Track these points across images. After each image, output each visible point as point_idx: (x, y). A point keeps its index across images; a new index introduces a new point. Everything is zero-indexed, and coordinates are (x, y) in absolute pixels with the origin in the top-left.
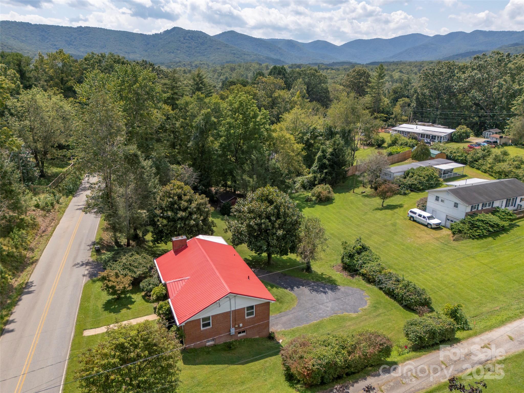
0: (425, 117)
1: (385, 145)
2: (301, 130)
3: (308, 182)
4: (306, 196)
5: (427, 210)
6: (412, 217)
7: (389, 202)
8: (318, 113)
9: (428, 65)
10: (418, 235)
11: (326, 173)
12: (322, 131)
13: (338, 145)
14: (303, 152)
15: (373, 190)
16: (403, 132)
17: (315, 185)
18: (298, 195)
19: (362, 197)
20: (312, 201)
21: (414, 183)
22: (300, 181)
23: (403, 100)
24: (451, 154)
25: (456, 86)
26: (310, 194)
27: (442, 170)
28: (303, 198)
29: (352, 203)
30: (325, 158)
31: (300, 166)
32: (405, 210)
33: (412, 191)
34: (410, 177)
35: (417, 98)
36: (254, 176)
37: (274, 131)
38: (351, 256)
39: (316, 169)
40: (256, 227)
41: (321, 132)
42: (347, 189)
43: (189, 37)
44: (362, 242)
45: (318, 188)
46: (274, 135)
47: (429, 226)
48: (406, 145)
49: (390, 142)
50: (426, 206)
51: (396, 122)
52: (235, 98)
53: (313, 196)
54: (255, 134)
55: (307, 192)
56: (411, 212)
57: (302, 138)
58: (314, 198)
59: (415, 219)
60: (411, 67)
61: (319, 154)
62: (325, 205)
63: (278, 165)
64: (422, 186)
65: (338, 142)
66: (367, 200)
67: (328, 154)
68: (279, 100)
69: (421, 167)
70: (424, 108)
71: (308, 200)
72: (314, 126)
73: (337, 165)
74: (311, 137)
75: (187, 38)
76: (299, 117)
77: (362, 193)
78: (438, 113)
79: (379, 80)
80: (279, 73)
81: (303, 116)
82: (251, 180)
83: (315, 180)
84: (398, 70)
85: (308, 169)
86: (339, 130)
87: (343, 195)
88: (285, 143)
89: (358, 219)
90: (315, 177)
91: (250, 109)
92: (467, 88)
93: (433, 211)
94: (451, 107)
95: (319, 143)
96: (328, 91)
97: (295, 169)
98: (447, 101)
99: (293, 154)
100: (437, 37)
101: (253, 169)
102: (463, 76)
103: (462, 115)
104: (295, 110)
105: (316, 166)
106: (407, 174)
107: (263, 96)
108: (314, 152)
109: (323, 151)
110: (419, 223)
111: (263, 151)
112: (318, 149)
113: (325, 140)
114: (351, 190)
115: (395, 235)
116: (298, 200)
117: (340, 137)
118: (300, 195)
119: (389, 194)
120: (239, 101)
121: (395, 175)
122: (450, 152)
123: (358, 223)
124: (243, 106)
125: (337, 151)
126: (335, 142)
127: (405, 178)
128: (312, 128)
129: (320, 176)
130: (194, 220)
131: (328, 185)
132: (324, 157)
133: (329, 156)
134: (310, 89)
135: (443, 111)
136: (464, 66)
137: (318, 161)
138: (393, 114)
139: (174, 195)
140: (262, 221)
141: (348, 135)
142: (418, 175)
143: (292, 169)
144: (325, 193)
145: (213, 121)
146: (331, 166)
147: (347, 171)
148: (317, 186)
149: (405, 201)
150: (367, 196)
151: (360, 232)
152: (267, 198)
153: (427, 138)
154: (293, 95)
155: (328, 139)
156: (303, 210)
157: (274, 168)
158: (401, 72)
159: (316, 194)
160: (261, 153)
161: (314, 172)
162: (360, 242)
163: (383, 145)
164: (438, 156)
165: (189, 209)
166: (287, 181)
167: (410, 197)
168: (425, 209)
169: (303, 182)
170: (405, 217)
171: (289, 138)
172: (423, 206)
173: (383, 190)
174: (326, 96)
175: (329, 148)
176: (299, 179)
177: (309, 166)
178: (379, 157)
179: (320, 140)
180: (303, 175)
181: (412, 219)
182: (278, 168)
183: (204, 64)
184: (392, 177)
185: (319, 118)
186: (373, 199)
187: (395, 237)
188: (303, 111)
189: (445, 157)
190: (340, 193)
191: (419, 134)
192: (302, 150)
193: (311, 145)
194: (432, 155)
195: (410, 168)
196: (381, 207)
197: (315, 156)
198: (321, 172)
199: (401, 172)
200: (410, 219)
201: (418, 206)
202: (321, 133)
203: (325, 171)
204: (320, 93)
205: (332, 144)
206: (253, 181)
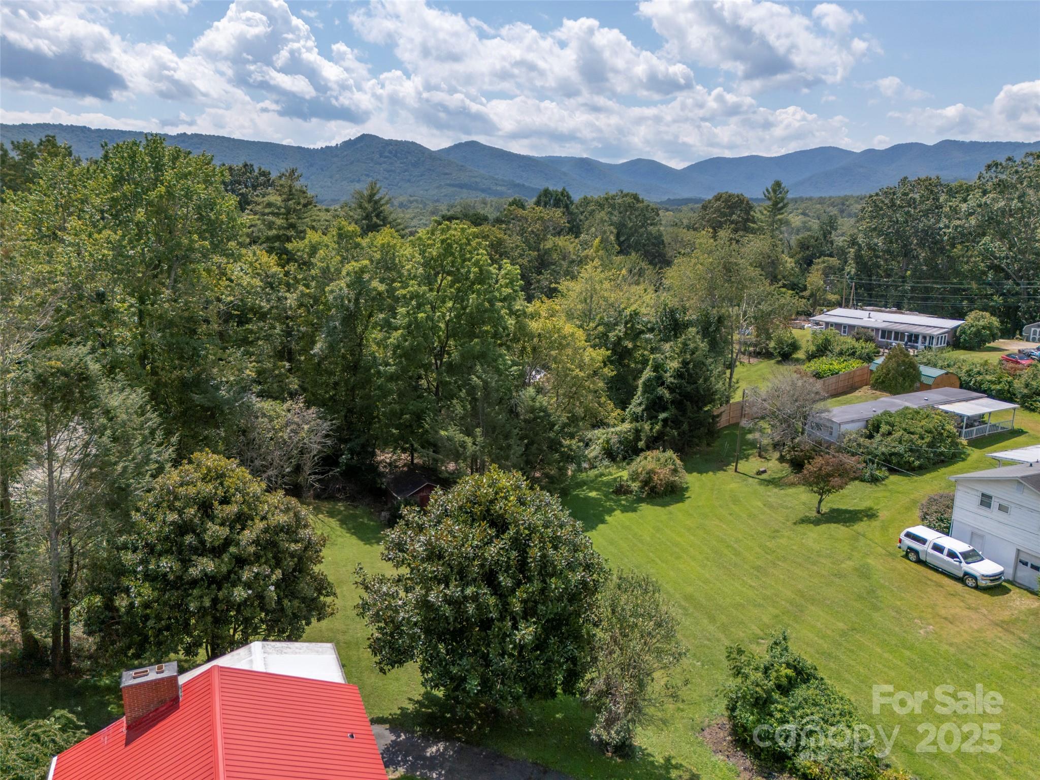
0: (877, 297)
1: (800, 355)
2: (602, 318)
3: (620, 442)
4: (615, 479)
5: (954, 530)
6: (911, 550)
7: (833, 501)
8: (642, 279)
9: (857, 202)
10: (943, 612)
11: (665, 421)
12: (653, 320)
13: (693, 353)
14: (606, 370)
15: (786, 465)
16: (838, 326)
17: (637, 452)
18: (597, 476)
19: (760, 484)
20: (631, 492)
21: (896, 450)
22: (601, 441)
23: (824, 262)
24: (970, 375)
25: (947, 227)
26: (625, 474)
27: (961, 416)
28: (607, 484)
29: (735, 500)
30: (663, 384)
31: (600, 404)
32: (884, 528)
33: (892, 471)
34: (883, 435)
35: (858, 258)
36: (478, 430)
37: (534, 316)
38: (762, 704)
39: (639, 410)
40: (447, 610)
41: (649, 322)
42: (719, 462)
43: (390, 152)
44: (792, 647)
45: (646, 458)
46: (534, 326)
47: (970, 582)
48: (853, 354)
49: (813, 348)
50: (949, 520)
51: (814, 305)
52: (433, 234)
53: (634, 480)
54: (484, 323)
55: (619, 467)
56: (908, 535)
57: (605, 335)
58: (635, 486)
59: (922, 557)
60: (825, 206)
61: (648, 373)
62: (664, 505)
63: (542, 400)
64: (918, 458)
65: (692, 346)
66: (773, 494)
67: (668, 374)
68: (555, 256)
69: (907, 408)
70: (874, 278)
71: (621, 490)
72: (633, 308)
73: (692, 402)
74: (626, 333)
75: (387, 154)
76: (598, 287)
77: (759, 473)
78: (908, 287)
79: (775, 216)
80: (557, 204)
81: (607, 285)
82: (469, 440)
83: (638, 438)
84: (800, 211)
85: (619, 411)
86: (694, 317)
87: (709, 478)
88: (561, 347)
89: (758, 550)
90: (637, 432)
91: (469, 260)
92: (970, 233)
93: (973, 536)
94: (935, 273)
95: (645, 349)
96: (663, 241)
97: (587, 410)
98: (927, 261)
99: (582, 374)
100: (870, 153)
101: (475, 413)
102: (964, 207)
103: (964, 290)
104: (587, 272)
105: (640, 404)
106: (873, 428)
107: (517, 246)
108: (634, 370)
109: (657, 368)
110: (936, 569)
111: (505, 364)
112: (645, 362)
113: (661, 340)
114: (728, 464)
115: (876, 608)
116: (597, 490)
117: (698, 333)
118: (602, 475)
119: (836, 481)
120: (443, 241)
121: (844, 428)
122: (967, 372)
123: (759, 563)
124: (452, 254)
125: (691, 366)
126: (685, 344)
127: (871, 437)
128: (627, 312)
129: (651, 429)
130: (248, 585)
131: (670, 453)
132: (659, 380)
133: (672, 380)
134: (622, 239)
135: (918, 283)
136: (961, 186)
137: (644, 392)
138: (805, 289)
139: (190, 501)
140: (469, 591)
141: (717, 330)
142: (905, 430)
143: (580, 411)
144: (663, 474)
145: (375, 289)
146: (679, 404)
147: (718, 416)
148: (642, 455)
149: (877, 498)
150: (773, 482)
151: (768, 593)
152: (488, 511)
153: (896, 339)
154: (585, 245)
155: (667, 340)
156: (607, 518)
157: (532, 410)
158: (804, 214)
159: (642, 477)
160: (498, 371)
161: (636, 418)
162: (786, 649)
163: (795, 356)
164: (939, 383)
165: (233, 549)
166: (566, 442)
167: (890, 487)
168: (948, 528)
169: (608, 442)
170: (890, 549)
171: (572, 335)
172: (942, 520)
173: (820, 469)
174: (657, 252)
175: (672, 359)
176: (599, 435)
177: (623, 404)
178: (800, 383)
179: (648, 341)
180: (608, 425)
181: (912, 556)
182: (543, 409)
183: (416, 201)
184: (835, 434)
185: (645, 290)
186: (791, 491)
187: (876, 616)
188: (608, 274)
189: (958, 384)
190: (700, 472)
191: (877, 330)
192: (605, 365)
193: (627, 353)
194: (923, 379)
195: (879, 412)
196: (814, 514)
197: (636, 378)
198: (653, 418)
199: (858, 421)
200: (906, 556)
201: (924, 519)
202: (649, 326)
203: (662, 416)
204: (644, 245)
205: (677, 351)
206: (474, 444)
